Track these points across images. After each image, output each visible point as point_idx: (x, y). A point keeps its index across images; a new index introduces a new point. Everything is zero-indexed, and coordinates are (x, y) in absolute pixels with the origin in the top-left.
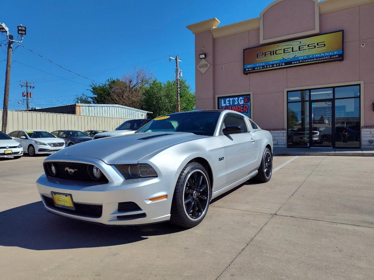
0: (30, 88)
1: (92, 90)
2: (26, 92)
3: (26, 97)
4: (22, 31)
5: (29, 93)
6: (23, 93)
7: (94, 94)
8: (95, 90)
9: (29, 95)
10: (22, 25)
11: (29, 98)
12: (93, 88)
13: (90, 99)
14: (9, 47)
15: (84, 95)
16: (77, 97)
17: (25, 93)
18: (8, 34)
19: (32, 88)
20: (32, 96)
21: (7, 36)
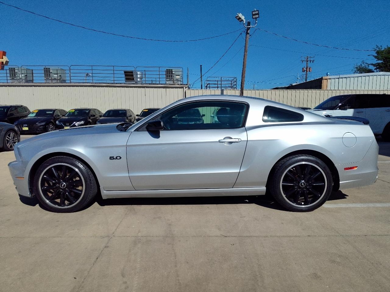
0: (310, 62)
1: (376, 55)
2: (306, 67)
3: (305, 71)
4: (255, 15)
5: (309, 68)
6: (303, 68)
7: (378, 59)
8: (379, 54)
9: (308, 69)
10: (255, 9)
11: (308, 73)
12: (378, 53)
13: (371, 67)
14: (247, 33)
15: (363, 62)
16: (356, 66)
17: (305, 69)
18: (244, 22)
19: (312, 62)
20: (311, 70)
21: (244, 24)
